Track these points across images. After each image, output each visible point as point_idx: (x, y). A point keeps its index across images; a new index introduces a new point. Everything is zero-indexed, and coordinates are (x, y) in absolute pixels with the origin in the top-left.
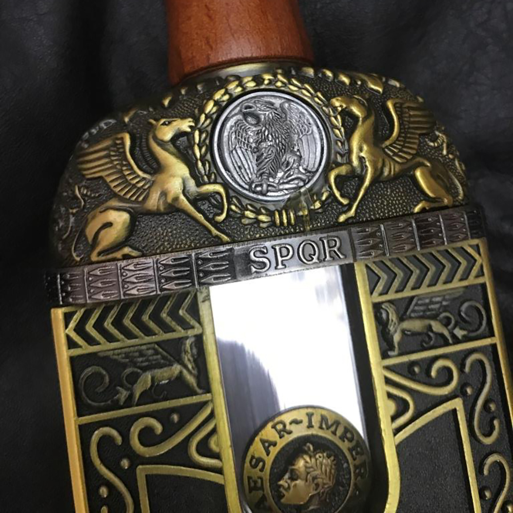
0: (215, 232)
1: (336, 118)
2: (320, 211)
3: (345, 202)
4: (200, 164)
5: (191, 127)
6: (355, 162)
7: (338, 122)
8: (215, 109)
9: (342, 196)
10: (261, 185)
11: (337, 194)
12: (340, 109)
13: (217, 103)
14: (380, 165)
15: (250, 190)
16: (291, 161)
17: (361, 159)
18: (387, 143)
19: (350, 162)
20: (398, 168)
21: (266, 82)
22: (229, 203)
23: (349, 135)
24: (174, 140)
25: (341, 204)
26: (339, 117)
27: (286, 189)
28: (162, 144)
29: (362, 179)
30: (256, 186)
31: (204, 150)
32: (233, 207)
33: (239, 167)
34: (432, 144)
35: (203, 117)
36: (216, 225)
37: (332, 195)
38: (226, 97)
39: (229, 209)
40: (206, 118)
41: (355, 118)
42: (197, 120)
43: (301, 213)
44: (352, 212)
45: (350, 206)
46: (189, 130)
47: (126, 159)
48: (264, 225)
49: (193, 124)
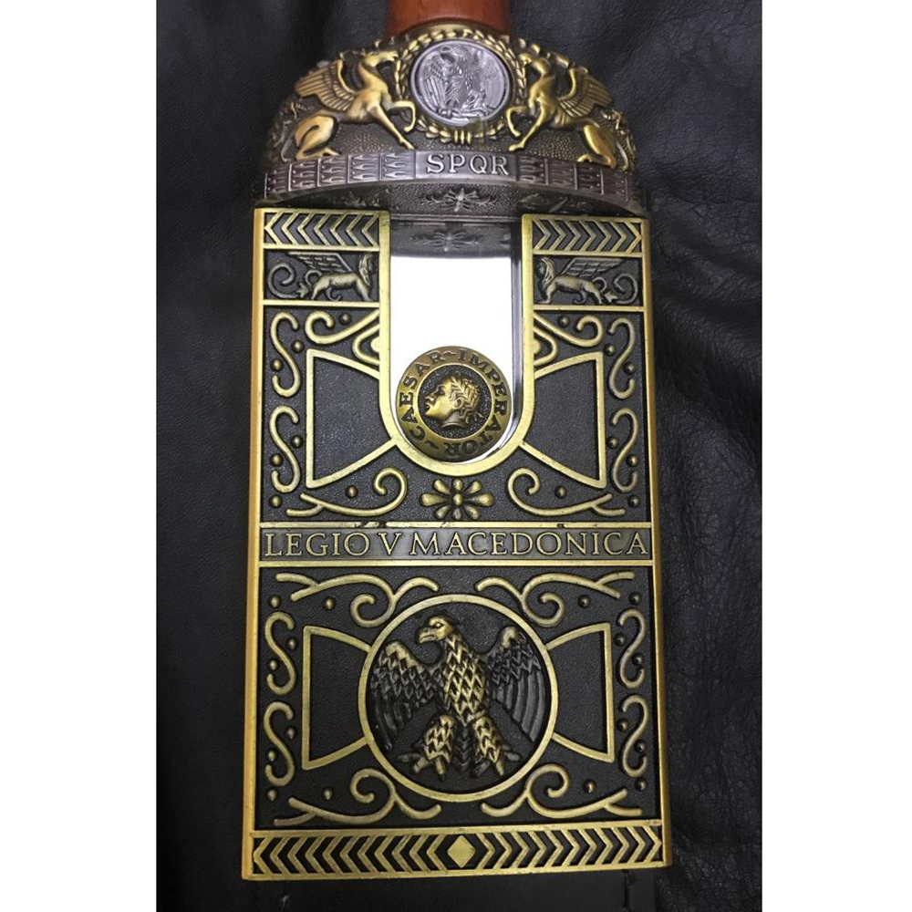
0: (402, 139)
1: (521, 71)
2: (494, 138)
3: (517, 134)
4: (398, 86)
5: (395, 58)
6: (531, 105)
7: (521, 74)
8: (417, 48)
9: (515, 128)
10: (447, 110)
11: (511, 126)
12: (525, 63)
13: (419, 43)
14: (552, 112)
15: (437, 112)
16: (476, 96)
17: (537, 105)
18: (563, 98)
19: (526, 104)
20: (568, 120)
21: (465, 35)
22: (418, 117)
23: (529, 85)
24: (380, 66)
25: (512, 135)
26: (524, 70)
27: (468, 117)
28: (369, 68)
29: (534, 120)
30: (443, 110)
31: (403, 76)
32: (420, 122)
33: (431, 94)
34: (606, 116)
35: (406, 52)
36: (405, 134)
37: (506, 128)
38: (428, 41)
39: (417, 124)
40: (409, 52)
41: (537, 74)
42: (400, 54)
43: (477, 136)
44: (522, 145)
45: (519, 139)
46: (392, 60)
47: (338, 80)
48: (443, 141)
49: (397, 55)
